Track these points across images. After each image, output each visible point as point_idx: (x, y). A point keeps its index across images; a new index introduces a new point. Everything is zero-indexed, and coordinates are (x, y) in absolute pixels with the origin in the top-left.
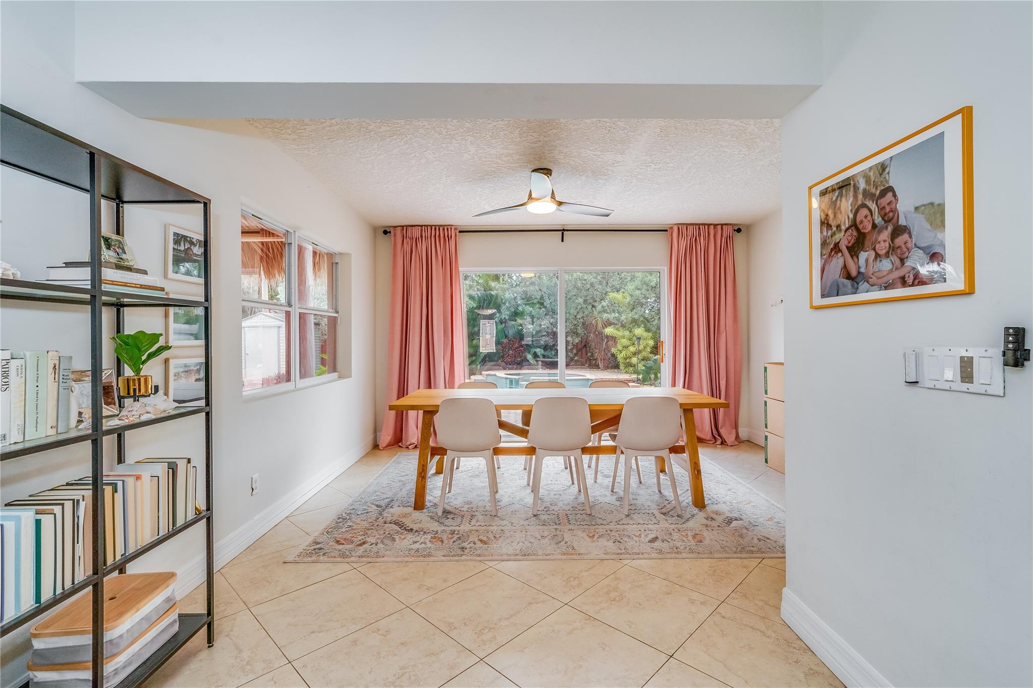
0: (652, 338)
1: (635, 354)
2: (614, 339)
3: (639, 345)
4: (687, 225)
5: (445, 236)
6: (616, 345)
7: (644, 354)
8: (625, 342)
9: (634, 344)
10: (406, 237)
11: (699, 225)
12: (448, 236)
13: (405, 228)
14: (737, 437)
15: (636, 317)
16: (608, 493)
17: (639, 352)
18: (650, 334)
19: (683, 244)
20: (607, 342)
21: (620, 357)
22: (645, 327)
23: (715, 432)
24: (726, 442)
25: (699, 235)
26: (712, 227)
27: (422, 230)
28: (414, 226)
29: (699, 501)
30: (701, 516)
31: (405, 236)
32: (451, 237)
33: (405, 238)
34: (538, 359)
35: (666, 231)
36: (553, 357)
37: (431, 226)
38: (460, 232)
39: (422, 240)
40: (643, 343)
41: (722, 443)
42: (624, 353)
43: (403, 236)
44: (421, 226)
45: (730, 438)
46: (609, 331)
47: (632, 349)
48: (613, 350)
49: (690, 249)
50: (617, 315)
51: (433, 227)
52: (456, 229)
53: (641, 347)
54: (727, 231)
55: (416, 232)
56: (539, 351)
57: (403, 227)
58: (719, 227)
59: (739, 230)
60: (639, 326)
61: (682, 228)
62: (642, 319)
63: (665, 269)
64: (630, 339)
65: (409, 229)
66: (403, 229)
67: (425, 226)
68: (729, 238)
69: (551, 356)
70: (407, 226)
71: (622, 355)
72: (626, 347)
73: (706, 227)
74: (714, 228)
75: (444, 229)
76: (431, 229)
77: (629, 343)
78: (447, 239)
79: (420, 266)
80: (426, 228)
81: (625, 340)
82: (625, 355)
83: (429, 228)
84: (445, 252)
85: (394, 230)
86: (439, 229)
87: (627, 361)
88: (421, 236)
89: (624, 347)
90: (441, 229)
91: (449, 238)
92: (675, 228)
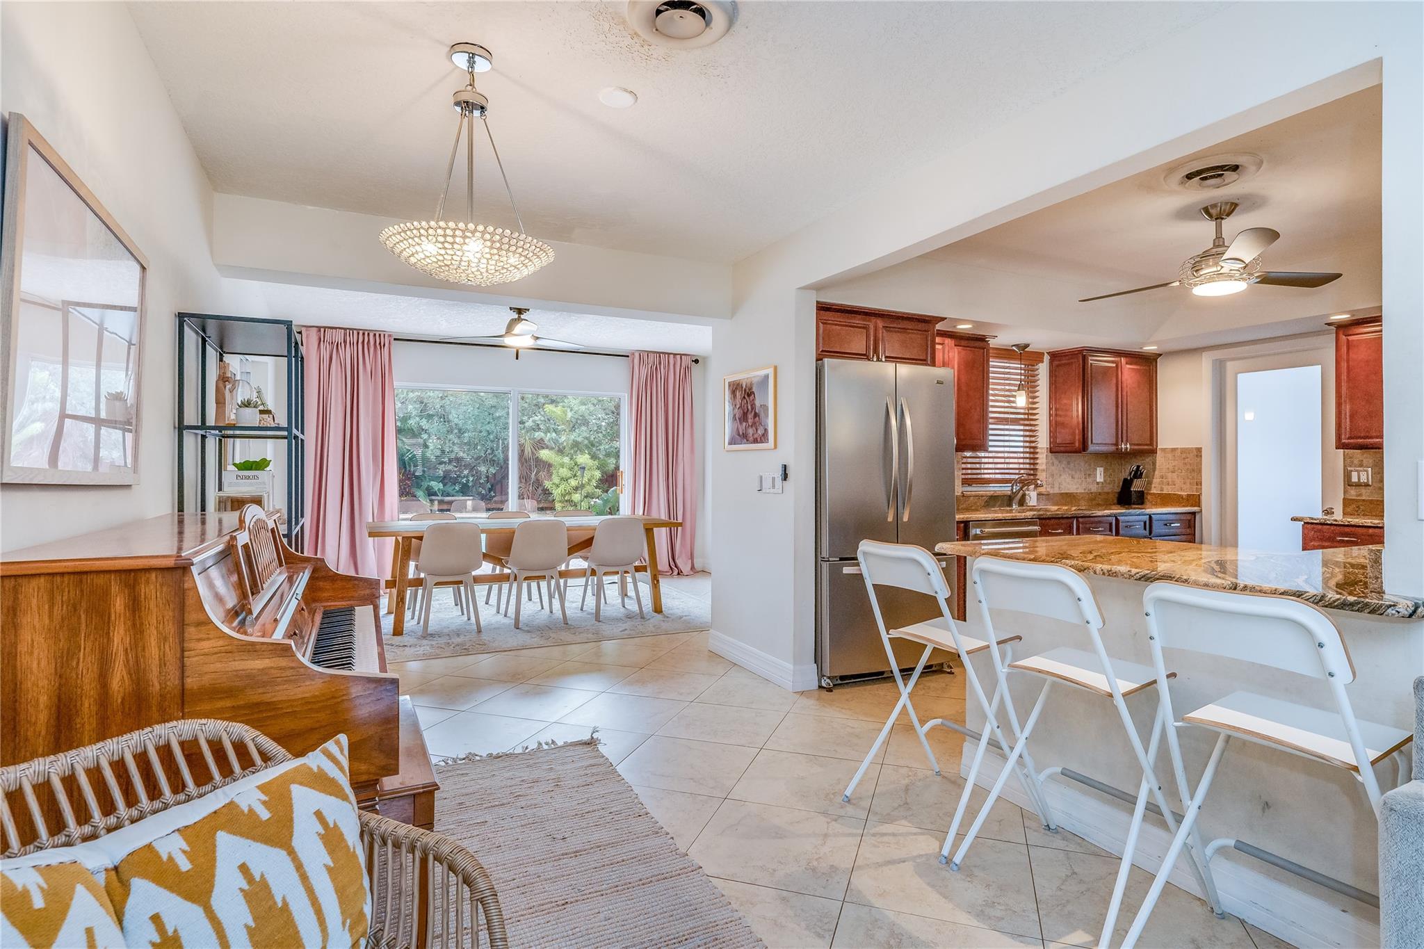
0: (598, 468)
1: (576, 489)
2: (548, 466)
3: (583, 476)
4: (648, 352)
5: (375, 342)
6: (550, 476)
7: (589, 489)
8: (564, 472)
9: (575, 476)
10: (324, 341)
11: (660, 353)
12: (380, 343)
13: (322, 330)
14: (693, 568)
15: (579, 439)
16: (580, 611)
17: (583, 486)
18: (596, 462)
19: (644, 372)
20: (538, 472)
21: (557, 493)
22: (589, 454)
23: (672, 563)
24: (682, 572)
25: (660, 363)
26: (672, 356)
27: (345, 334)
28: (336, 328)
29: (658, 609)
30: (659, 617)
31: (322, 339)
32: (384, 345)
33: (322, 342)
34: (433, 498)
35: (628, 356)
36: (455, 494)
37: (358, 330)
38: (395, 339)
39: (345, 346)
40: (587, 475)
41: (678, 574)
42: (562, 487)
43: (320, 338)
44: (345, 329)
45: (686, 568)
46: (544, 454)
47: (573, 483)
48: (548, 483)
49: (651, 377)
50: (554, 434)
51: (361, 332)
52: (390, 336)
53: (585, 479)
54: (687, 361)
55: (339, 336)
56: (437, 486)
57: (319, 328)
58: (678, 357)
59: (696, 361)
60: (582, 452)
61: (644, 355)
62: (586, 442)
63: (626, 397)
64: (571, 469)
65: (329, 332)
66: (320, 331)
67: (350, 329)
68: (688, 368)
69: (453, 492)
70: (325, 328)
71: (559, 490)
72: (566, 480)
73: (667, 355)
74: (674, 357)
75: (364, 334)
76: (358, 333)
77: (569, 474)
78: (379, 347)
79: (342, 377)
80: (351, 332)
81: (565, 469)
82: (563, 490)
83: (355, 332)
84: (375, 362)
85: (306, 330)
86: (368, 334)
87: (566, 498)
88: (345, 342)
89: (562, 479)
90: (371, 335)
91: (382, 346)
92: (637, 355)
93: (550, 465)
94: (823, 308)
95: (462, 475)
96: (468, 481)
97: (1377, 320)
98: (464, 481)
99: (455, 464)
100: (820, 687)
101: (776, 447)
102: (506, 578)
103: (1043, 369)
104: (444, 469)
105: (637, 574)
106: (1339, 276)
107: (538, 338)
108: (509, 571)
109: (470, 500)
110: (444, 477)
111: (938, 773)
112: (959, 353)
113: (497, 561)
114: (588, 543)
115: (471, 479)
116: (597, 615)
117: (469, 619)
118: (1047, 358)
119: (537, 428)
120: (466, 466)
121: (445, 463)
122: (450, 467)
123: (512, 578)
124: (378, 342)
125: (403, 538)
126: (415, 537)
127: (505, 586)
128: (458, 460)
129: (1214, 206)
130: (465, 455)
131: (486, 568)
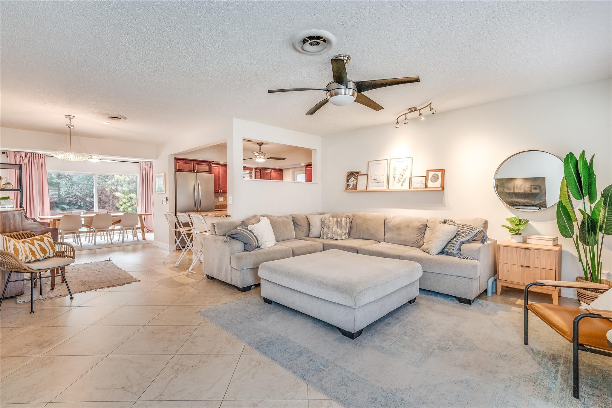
1: (130, 206)
2: (118, 198)
6: (118, 202)
8: (125, 200)
10: (17, 156)
12: (41, 157)
16: (117, 241)
17: (132, 205)
19: (144, 168)
20: (113, 201)
27: (26, 154)
28: (22, 152)
29: (144, 240)
31: (16, 156)
35: (138, 163)
38: (47, 156)
42: (123, 206)
43: (15, 155)
44: (26, 152)
46: (117, 194)
47: (128, 204)
48: (117, 205)
50: (120, 187)
52: (44, 155)
55: (24, 155)
60: (132, 192)
63: (138, 176)
64: (128, 199)
65: (19, 153)
66: (15, 153)
70: (17, 152)
71: (122, 207)
75: (34, 154)
76: (31, 154)
77: (127, 201)
78: (40, 158)
79: (25, 168)
80: (28, 153)
81: (125, 199)
82: (124, 207)
83: (30, 153)
84: (39, 165)
85: (9, 152)
86: (36, 154)
87: (125, 210)
88: (26, 157)
89: (124, 203)
90: (37, 155)
91: (41, 158)
92: (142, 162)
93: (119, 198)
94: (176, 159)
95: (78, 202)
96: (81, 204)
97: (311, 165)
98: (79, 204)
99: (74, 198)
100: (177, 250)
101: (165, 193)
102: (92, 232)
103: (253, 172)
104: (69, 200)
105: (137, 230)
106: (285, 159)
107: (101, 159)
108: (92, 230)
109: (82, 212)
110: (70, 203)
111: (188, 258)
112: (223, 169)
113: (88, 227)
114: (119, 221)
115: (82, 203)
116: (123, 242)
117: (78, 244)
118: (254, 169)
119: (113, 184)
120: (80, 198)
121: (70, 197)
122: (71, 199)
123: (93, 231)
124: (40, 157)
125: (53, 220)
126: (57, 220)
127: (91, 234)
128: (76, 196)
129: (259, 143)
130: (79, 194)
131: (85, 229)
